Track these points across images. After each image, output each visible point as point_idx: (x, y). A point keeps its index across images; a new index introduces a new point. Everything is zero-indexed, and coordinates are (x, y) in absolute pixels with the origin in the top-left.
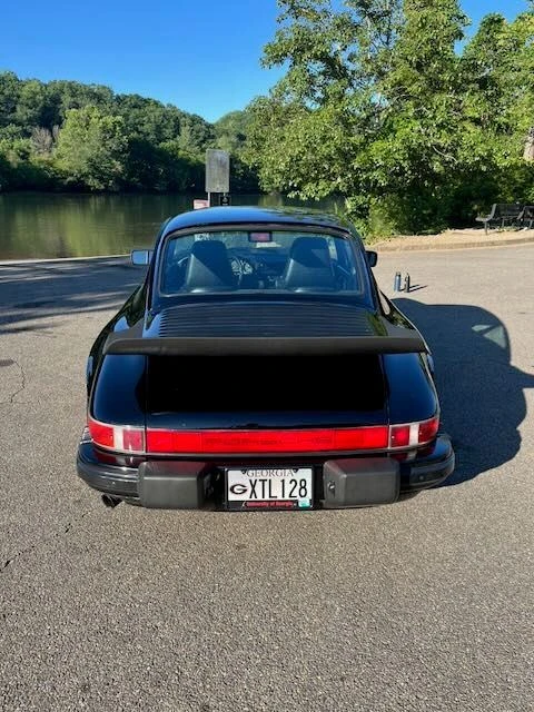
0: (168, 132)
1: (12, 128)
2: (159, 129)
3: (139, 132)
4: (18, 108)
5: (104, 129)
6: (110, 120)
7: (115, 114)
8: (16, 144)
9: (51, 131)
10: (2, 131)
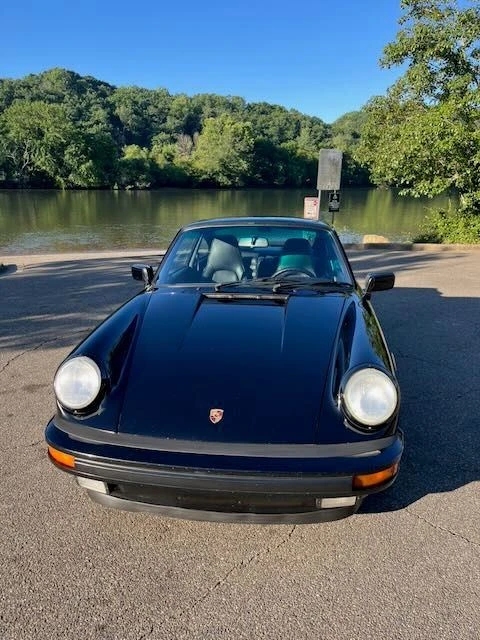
0: (289, 134)
1: (163, 136)
2: (281, 132)
3: (264, 135)
4: (168, 118)
5: (235, 134)
6: (240, 125)
7: (245, 121)
8: (165, 149)
9: (192, 137)
10: (155, 138)
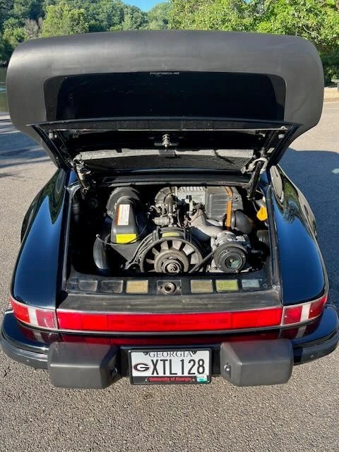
0: (116, 19)
1: (12, 20)
2: (109, 17)
3: (96, 20)
4: (15, 6)
5: (73, 19)
6: (76, 11)
7: (80, 8)
8: (15, 32)
9: (37, 22)
10: (6, 22)
